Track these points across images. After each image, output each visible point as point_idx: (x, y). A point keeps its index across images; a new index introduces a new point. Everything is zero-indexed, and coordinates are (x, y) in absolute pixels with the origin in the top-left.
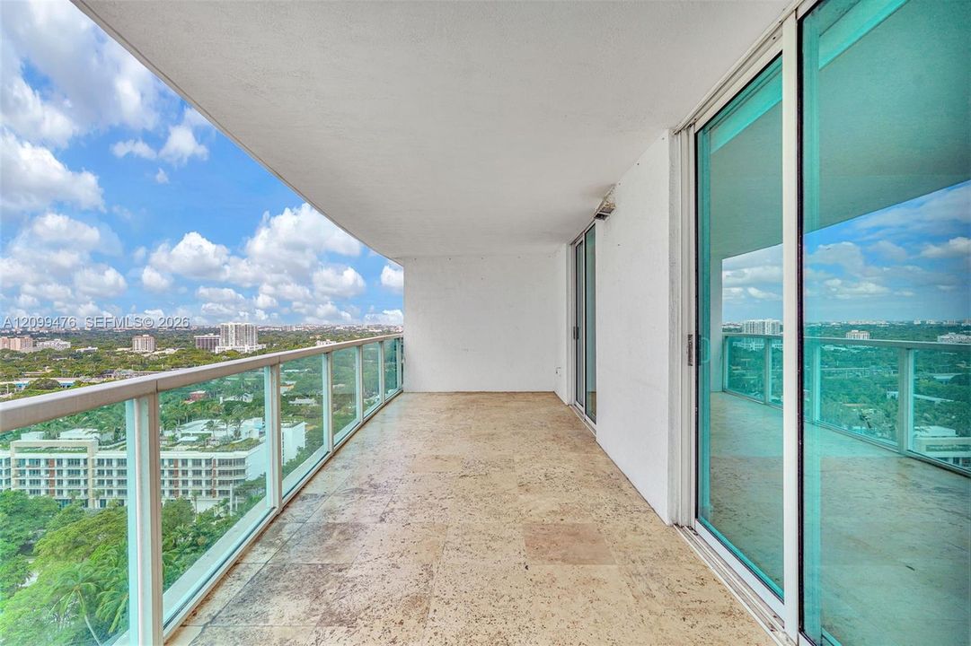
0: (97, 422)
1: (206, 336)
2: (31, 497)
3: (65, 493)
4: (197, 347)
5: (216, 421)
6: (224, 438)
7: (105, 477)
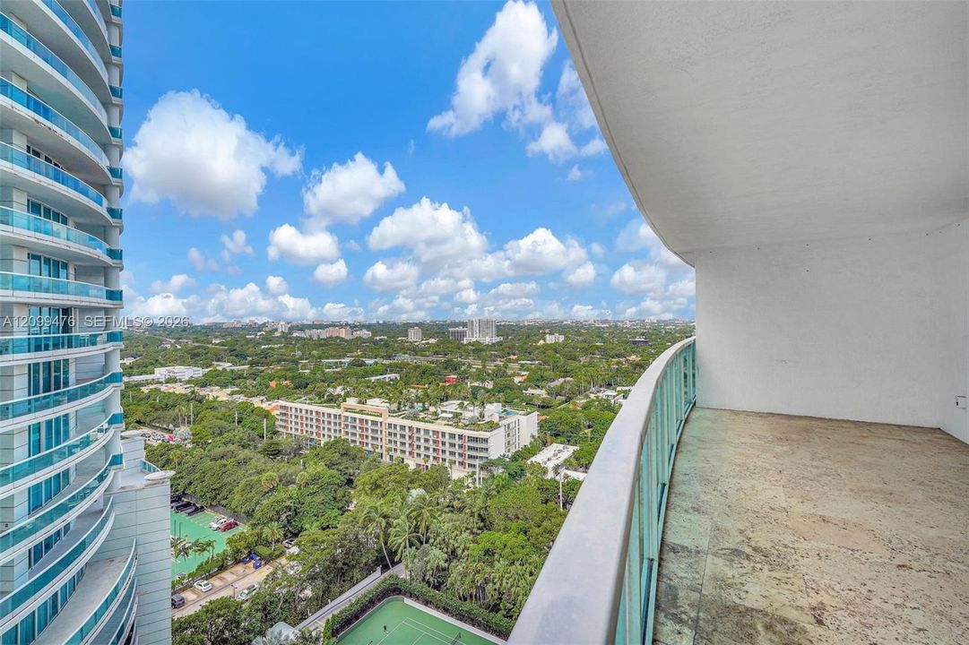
0: (387, 395)
1: (457, 329)
2: (352, 445)
3: (370, 446)
4: (451, 338)
5: (466, 403)
6: (472, 418)
7: (392, 438)
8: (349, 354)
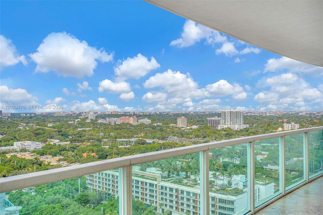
0: (161, 165)
1: (213, 118)
2: (136, 200)
3: (148, 201)
4: (208, 125)
5: (217, 173)
6: (223, 185)
7: (164, 197)
8: (135, 136)
